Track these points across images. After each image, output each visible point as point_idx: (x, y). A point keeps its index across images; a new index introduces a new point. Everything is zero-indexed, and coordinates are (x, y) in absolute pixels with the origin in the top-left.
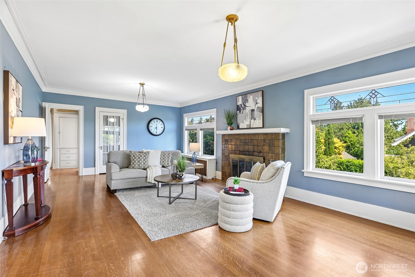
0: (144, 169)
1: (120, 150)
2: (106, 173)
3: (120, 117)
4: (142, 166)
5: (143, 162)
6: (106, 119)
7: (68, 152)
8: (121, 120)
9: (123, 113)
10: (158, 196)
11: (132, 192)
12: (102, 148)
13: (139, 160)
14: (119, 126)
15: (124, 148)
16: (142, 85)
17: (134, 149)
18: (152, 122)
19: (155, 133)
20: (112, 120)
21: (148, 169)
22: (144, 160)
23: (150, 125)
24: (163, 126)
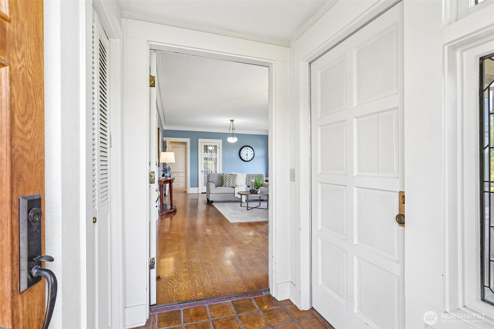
0: (234, 188)
1: (217, 173)
2: (206, 192)
3: (216, 146)
4: (231, 185)
5: (232, 182)
6: (206, 147)
7: (178, 176)
8: (218, 148)
9: (219, 142)
10: (241, 206)
11: (223, 203)
12: (203, 172)
13: (229, 180)
14: (216, 153)
15: (220, 171)
16: (232, 121)
17: (227, 172)
18: (243, 149)
19: (245, 159)
20: (210, 148)
21: (236, 188)
22: (233, 180)
23: (242, 152)
24: (252, 153)
